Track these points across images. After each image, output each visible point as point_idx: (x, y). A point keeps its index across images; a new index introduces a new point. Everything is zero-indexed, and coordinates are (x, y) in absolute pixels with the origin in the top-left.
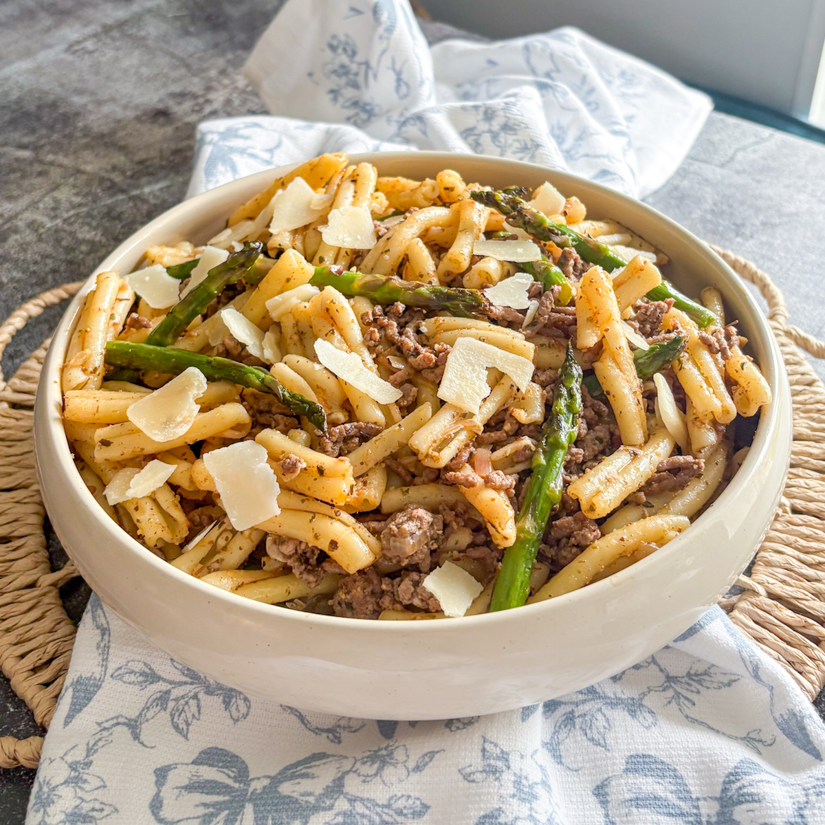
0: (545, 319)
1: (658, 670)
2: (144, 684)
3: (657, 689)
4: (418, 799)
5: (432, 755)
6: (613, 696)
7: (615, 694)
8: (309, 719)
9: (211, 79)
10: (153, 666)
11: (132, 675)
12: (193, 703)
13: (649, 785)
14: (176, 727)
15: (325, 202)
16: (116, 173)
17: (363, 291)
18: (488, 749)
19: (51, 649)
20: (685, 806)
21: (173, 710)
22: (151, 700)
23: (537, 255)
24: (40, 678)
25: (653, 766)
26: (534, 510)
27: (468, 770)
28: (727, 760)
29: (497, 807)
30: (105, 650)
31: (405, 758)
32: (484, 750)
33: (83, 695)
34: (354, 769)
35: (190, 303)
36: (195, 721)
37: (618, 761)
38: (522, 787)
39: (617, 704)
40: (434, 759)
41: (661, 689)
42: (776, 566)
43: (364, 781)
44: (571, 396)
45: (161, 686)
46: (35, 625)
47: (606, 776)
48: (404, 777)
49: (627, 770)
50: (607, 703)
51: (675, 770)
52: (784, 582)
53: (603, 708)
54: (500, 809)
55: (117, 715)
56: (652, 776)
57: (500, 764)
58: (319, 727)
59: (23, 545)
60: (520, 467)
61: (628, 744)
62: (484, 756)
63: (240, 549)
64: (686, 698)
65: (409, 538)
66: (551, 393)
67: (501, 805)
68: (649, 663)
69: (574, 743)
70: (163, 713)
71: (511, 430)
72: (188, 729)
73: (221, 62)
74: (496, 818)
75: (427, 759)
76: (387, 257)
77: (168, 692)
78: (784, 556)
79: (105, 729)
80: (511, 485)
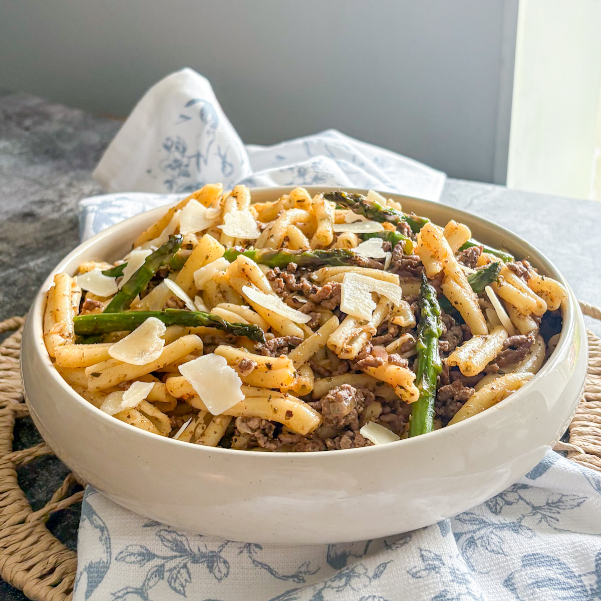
0: (399, 262)
1: (525, 503)
2: (143, 562)
3: (529, 515)
4: (381, 597)
5: (385, 565)
6: (498, 523)
7: (499, 521)
8: (276, 570)
9: (61, 190)
10: (148, 547)
11: (132, 557)
12: (183, 571)
13: (543, 572)
14: (175, 589)
15: (215, 213)
16: (3, 256)
17: (262, 261)
18: (425, 554)
19: (52, 560)
20: (572, 582)
21: (169, 578)
22: (150, 574)
23: (380, 227)
24: (49, 581)
25: (543, 560)
26: (426, 377)
27: (414, 570)
28: (594, 545)
29: (443, 589)
30: (107, 542)
31: (365, 571)
32: (422, 556)
33: (96, 575)
34: (327, 586)
35: (136, 281)
36: (188, 584)
37: (516, 561)
38: (457, 575)
39: (503, 527)
40: (387, 567)
41: (531, 514)
42: (586, 435)
43: (338, 591)
44: (432, 305)
45: (157, 562)
46: (35, 546)
47: (510, 572)
48: (368, 584)
49: (524, 566)
50: (495, 528)
51: (558, 560)
52: (595, 444)
53: (494, 531)
54: (445, 590)
55: (125, 587)
56: (543, 566)
57: (437, 563)
58: (285, 575)
59: (7, 496)
60: (408, 354)
61: (520, 549)
62: (423, 559)
63: (215, 433)
64: (551, 517)
65: (344, 402)
66: (417, 306)
67: (446, 588)
68: (518, 500)
69: (479, 555)
70: (161, 581)
71: (395, 333)
72: (184, 590)
73: (66, 179)
74: (445, 597)
75: (381, 569)
76: (272, 240)
77: (163, 566)
78: (590, 427)
79: (119, 597)
80: (406, 364)
